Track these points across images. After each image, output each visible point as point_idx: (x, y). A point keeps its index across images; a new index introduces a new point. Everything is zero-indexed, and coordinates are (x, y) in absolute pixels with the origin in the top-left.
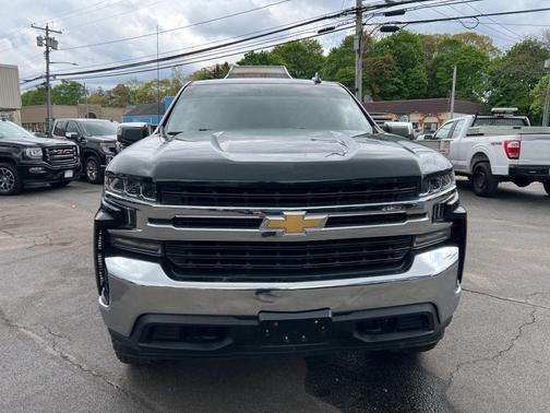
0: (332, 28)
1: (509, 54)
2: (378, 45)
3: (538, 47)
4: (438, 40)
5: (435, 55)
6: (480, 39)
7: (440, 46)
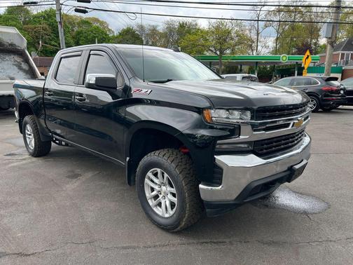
0: (35, 3)
1: (120, 34)
2: (35, 17)
3: (134, 32)
4: (76, 19)
5: (76, 29)
6: (102, 23)
7: (78, 24)
